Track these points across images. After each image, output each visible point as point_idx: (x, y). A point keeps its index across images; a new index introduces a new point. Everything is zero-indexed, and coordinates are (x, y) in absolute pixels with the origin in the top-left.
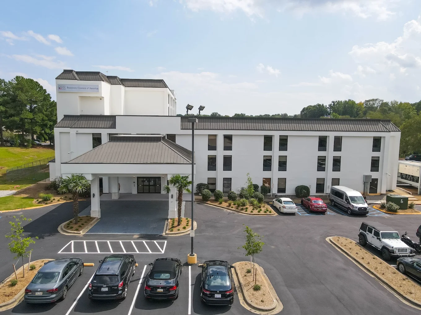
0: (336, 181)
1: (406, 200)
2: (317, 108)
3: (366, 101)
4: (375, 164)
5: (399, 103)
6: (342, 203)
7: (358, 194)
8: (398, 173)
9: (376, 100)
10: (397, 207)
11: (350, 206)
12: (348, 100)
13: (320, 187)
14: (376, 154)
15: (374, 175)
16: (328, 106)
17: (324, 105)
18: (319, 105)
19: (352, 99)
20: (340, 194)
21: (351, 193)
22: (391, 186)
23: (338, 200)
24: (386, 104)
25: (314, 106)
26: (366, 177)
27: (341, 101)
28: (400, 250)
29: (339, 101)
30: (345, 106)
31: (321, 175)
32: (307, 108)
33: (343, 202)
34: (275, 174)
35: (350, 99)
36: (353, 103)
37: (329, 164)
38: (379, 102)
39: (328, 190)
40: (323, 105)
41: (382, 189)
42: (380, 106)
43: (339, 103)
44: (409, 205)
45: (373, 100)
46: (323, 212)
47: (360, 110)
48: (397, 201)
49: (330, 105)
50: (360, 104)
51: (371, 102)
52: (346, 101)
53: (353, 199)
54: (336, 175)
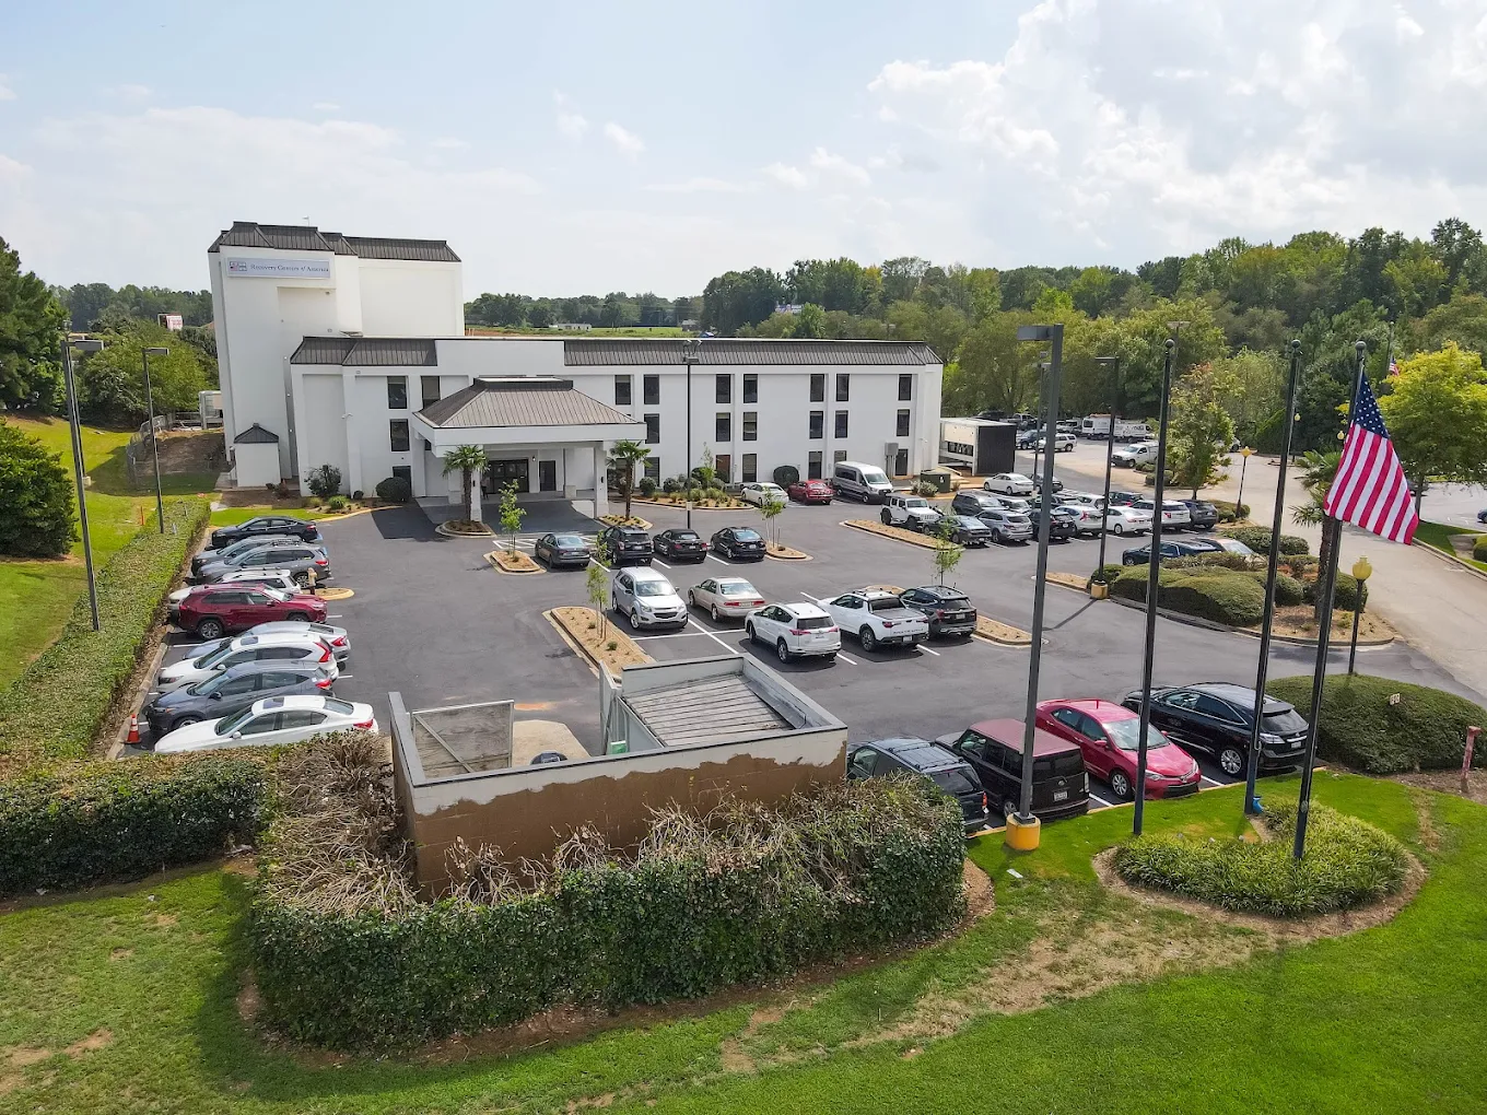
0: (841, 456)
1: (947, 477)
2: (753, 280)
3: (886, 262)
4: (903, 423)
5: (969, 272)
6: (856, 488)
7: (877, 470)
8: (941, 442)
9: (913, 260)
10: (934, 488)
11: (866, 490)
12: (838, 261)
13: (815, 469)
14: (905, 405)
15: (903, 443)
16: (784, 277)
17: (773, 272)
18: (759, 272)
19: (851, 257)
20: (849, 474)
21: (866, 470)
22: (930, 462)
23: (847, 483)
24: (939, 271)
25: (745, 276)
26: (891, 446)
27: (820, 262)
28: (927, 516)
29: (814, 262)
30: (829, 280)
31: (816, 445)
32: (723, 279)
33: (856, 486)
34: (737, 447)
35: (844, 256)
36: (853, 267)
37: (830, 425)
38: (921, 266)
39: (828, 472)
40: (769, 272)
41: (915, 467)
42: (923, 278)
43: (815, 266)
44: (952, 486)
45: (904, 261)
46: (827, 502)
47: (872, 290)
48: (934, 479)
49: (790, 274)
50: (871, 273)
51: (900, 267)
52: (832, 263)
53: (872, 479)
54: (841, 444)
